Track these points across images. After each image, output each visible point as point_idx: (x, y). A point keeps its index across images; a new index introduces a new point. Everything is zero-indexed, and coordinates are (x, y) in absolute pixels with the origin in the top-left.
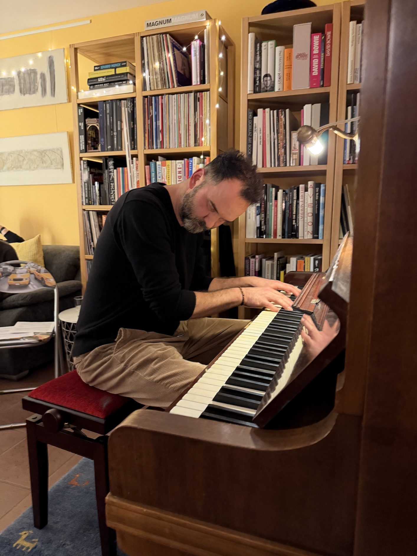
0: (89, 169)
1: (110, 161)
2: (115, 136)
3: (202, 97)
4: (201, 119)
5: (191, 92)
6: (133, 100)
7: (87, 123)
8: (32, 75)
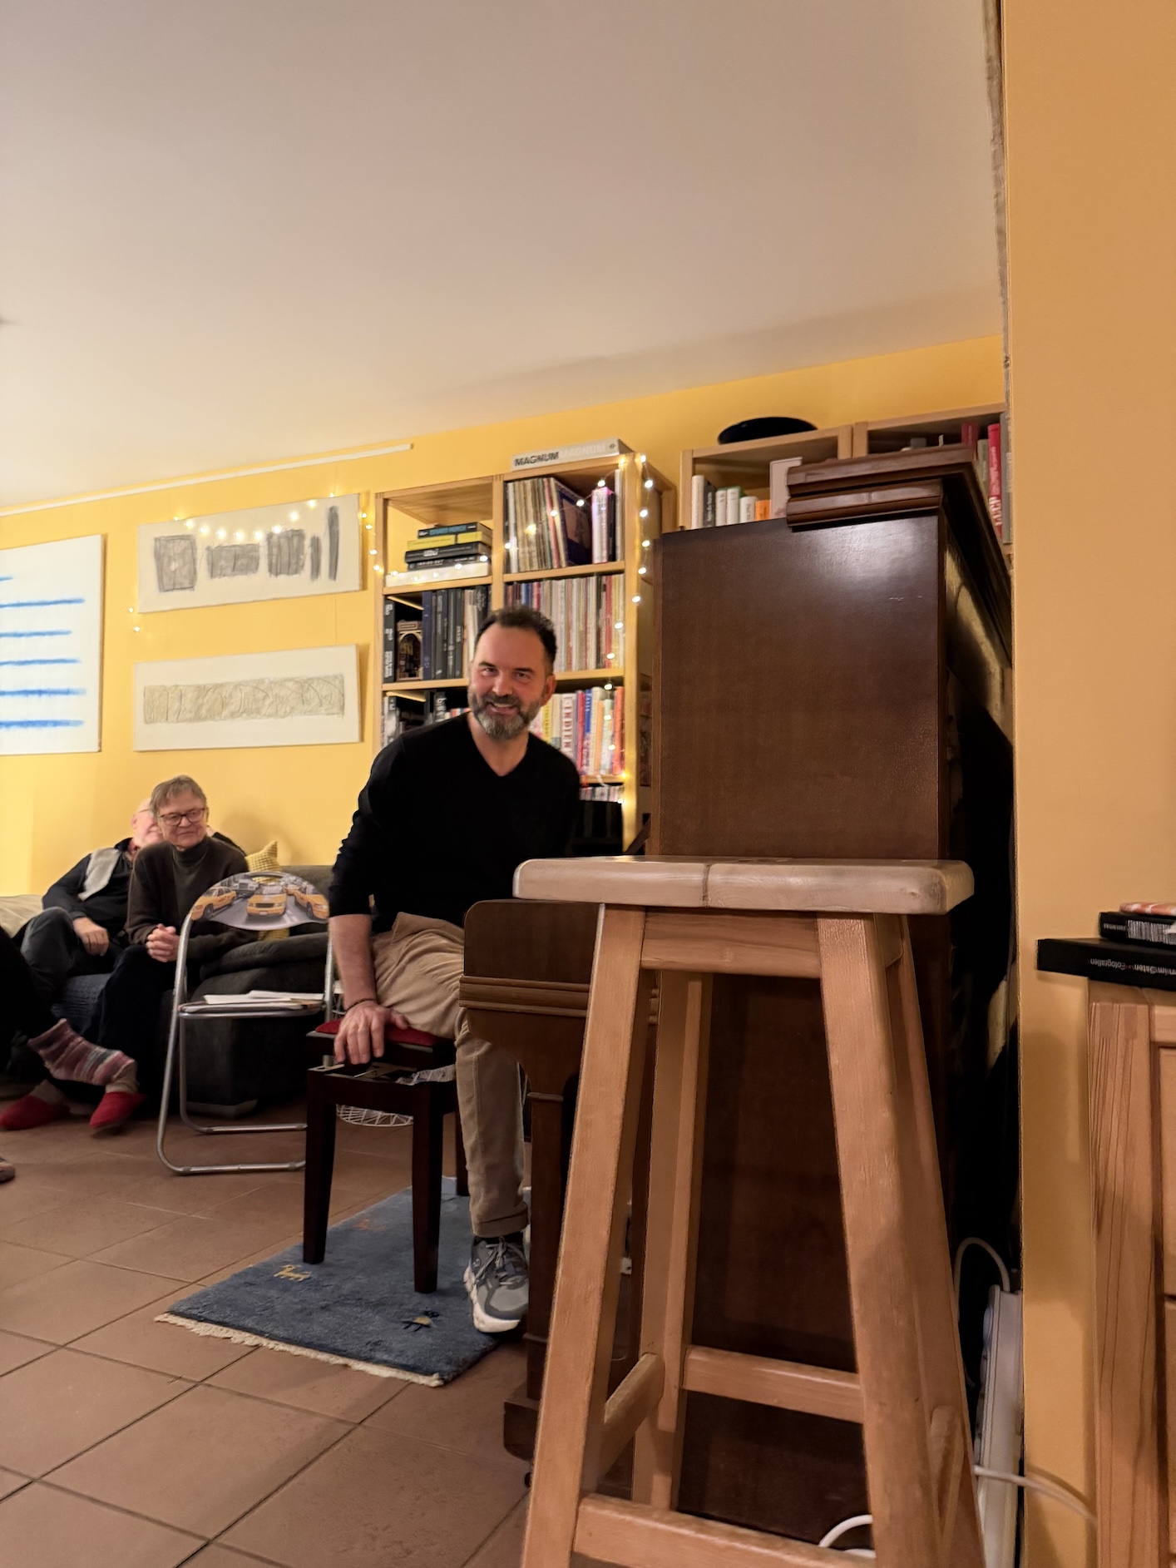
0: (398, 712)
1: (439, 697)
2: (451, 653)
3: (610, 582)
4: (608, 621)
5: (591, 575)
6: (486, 588)
7: (399, 629)
8: (295, 540)
